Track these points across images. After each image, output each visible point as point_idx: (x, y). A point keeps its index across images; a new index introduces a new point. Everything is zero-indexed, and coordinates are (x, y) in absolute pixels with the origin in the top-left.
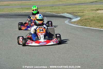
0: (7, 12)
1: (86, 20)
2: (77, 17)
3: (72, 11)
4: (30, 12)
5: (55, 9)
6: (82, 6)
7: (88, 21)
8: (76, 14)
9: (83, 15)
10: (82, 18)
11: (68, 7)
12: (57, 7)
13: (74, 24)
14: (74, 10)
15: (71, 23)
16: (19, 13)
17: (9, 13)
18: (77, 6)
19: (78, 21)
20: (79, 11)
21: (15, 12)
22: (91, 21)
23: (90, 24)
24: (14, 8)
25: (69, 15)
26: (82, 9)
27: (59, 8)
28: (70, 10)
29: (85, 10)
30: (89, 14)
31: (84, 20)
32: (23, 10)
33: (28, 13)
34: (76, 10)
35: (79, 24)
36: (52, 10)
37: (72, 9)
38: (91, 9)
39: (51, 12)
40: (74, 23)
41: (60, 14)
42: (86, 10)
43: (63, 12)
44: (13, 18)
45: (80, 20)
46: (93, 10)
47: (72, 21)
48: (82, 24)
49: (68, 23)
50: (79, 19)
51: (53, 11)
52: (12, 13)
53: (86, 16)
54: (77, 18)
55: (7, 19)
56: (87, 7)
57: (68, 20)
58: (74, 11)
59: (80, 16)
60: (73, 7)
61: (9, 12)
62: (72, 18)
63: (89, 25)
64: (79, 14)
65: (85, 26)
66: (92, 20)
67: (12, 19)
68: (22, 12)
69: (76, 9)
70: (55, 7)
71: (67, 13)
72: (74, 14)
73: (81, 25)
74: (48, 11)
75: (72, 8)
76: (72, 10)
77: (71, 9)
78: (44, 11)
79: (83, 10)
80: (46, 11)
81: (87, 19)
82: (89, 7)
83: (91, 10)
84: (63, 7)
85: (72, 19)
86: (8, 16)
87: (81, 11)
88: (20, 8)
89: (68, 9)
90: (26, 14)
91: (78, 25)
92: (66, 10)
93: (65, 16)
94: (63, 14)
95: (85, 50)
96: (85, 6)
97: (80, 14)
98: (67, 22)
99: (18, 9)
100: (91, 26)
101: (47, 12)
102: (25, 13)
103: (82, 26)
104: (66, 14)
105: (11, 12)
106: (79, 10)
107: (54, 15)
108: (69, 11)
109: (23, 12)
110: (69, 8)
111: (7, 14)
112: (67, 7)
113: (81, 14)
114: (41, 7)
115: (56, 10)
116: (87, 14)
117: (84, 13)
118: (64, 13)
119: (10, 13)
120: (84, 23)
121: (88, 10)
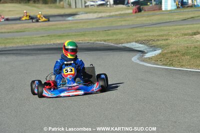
0: (20, 45)
1: (172, 55)
2: (154, 48)
3: (145, 38)
5: (112, 36)
6: (165, 28)
7: (177, 56)
8: (154, 42)
9: (168, 45)
10: (165, 51)
11: (139, 30)
12: (116, 31)
13: (149, 63)
14: (149, 36)
15: (143, 61)
16: (43, 45)
17: (24, 47)
18: (156, 28)
19: (157, 56)
20: (159, 38)
21: (36, 44)
22: (183, 56)
23: (181, 61)
25: (141, 45)
26: (166, 33)
27: (121, 33)
28: (142, 36)
30: (178, 42)
31: (169, 55)
32: (50, 40)
33: (59, 44)
34: (153, 36)
35: (159, 62)
36: (106, 38)
37: (147, 34)
38: (182, 32)
39: (105, 41)
40: (150, 60)
41: (123, 45)
42: (172, 34)
43: (129, 40)
44: (32, 55)
45: (160, 54)
46: (185, 35)
47: (146, 57)
48: (164, 62)
49: (138, 62)
50: (158, 52)
51: (108, 40)
52: (30, 45)
53: (172, 46)
54: (155, 50)
55: (20, 58)
56: (176, 30)
57: (138, 55)
58: (150, 38)
59: (160, 47)
60: (147, 29)
61: (23, 44)
62: (146, 51)
63: (178, 64)
64: (159, 43)
65: (171, 65)
66: (184, 54)
67: (29, 58)
68: (48, 43)
70: (113, 31)
71: (136, 42)
72: (150, 43)
73: (163, 65)
74: (99, 39)
75: (145, 32)
76: (145, 36)
77: (143, 34)
78: (91, 40)
79: (166, 35)
80: (95, 39)
81: (175, 52)
82: (180, 29)
83: (183, 34)
84: (129, 30)
85: (146, 53)
86: (22, 52)
87: (163, 38)
88: (46, 36)
89: (138, 34)
90: (57, 47)
91: (157, 64)
92: (133, 36)
93: (132, 47)
94: (129, 44)
96: (171, 28)
97: (161, 42)
98: (135, 58)
100: (182, 66)
101: (98, 41)
103: (166, 65)
104: (134, 43)
105: (27, 43)
106: (159, 36)
107: (112, 46)
108: (140, 38)
109: (52, 43)
110: (140, 32)
111: (20, 47)
112: (136, 30)
113: (164, 42)
114: (87, 33)
115: (114, 37)
116: (175, 43)
117: (168, 41)
118: (130, 42)
119: (26, 46)
120: (168, 61)
121: (177, 35)
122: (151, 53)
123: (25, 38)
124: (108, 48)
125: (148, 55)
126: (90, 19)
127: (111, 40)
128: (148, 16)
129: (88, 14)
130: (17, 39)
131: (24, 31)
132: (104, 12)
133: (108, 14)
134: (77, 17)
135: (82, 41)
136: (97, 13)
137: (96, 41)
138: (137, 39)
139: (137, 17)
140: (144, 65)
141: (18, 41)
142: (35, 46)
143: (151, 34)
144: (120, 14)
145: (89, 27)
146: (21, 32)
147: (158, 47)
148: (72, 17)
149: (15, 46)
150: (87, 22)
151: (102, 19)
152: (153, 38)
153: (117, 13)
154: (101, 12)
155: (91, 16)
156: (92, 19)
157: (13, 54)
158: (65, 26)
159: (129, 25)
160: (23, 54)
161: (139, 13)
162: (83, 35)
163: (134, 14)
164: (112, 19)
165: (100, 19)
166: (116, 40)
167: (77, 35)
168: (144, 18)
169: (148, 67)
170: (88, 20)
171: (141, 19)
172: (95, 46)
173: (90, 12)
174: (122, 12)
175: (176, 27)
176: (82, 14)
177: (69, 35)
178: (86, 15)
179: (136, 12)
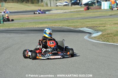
0: (18, 27)
1: (108, 35)
2: (97, 31)
3: (92, 25)
4: (43, 27)
5: (72, 23)
6: (103, 20)
7: (111, 36)
8: (97, 28)
9: (105, 30)
10: (104, 33)
12: (74, 21)
13: (95, 40)
14: (94, 24)
15: (91, 39)
16: (31, 28)
17: (20, 28)
18: (98, 20)
19: (99, 36)
21: (27, 27)
22: (114, 36)
23: (113, 39)
24: (26, 22)
25: (89, 29)
26: (104, 22)
27: (77, 22)
28: (90, 24)
29: (107, 24)
30: (111, 28)
31: (106, 35)
32: (35, 25)
33: (41, 27)
34: (97, 24)
36: (69, 25)
37: (92, 23)
39: (68, 26)
40: (95, 38)
41: (79, 29)
43: (82, 26)
44: (25, 34)
45: (101, 35)
46: (116, 24)
47: (92, 36)
49: (88, 39)
50: (100, 33)
51: (70, 26)
52: (24, 27)
54: (98, 33)
55: (17, 35)
56: (109, 21)
57: (88, 35)
58: (95, 25)
59: (101, 31)
60: (93, 20)
61: (20, 27)
62: (92, 33)
63: (112, 41)
64: (100, 28)
65: (108, 41)
67: (23, 35)
68: (35, 27)
69: (97, 22)
70: (72, 21)
71: (86, 27)
72: (95, 28)
73: (103, 41)
74: (64, 25)
75: (92, 21)
77: (90, 23)
78: (60, 26)
79: (104, 24)
80: (62, 25)
81: (110, 34)
83: (114, 23)
84: (82, 20)
86: (19, 32)
87: (102, 25)
89: (88, 23)
90: (40, 29)
91: (99, 41)
92: (85, 24)
93: (84, 30)
94: (82, 28)
95: (108, 68)
96: (107, 20)
97: (101, 28)
98: (86, 37)
99: (30, 24)
100: (114, 42)
101: (64, 26)
102: (38, 27)
104: (85, 28)
105: (22, 26)
106: (100, 24)
107: (72, 29)
108: (88, 25)
109: (36, 27)
110: (89, 22)
111: (18, 29)
113: (103, 28)
114: (57, 21)
116: (109, 29)
117: (105, 27)
118: (83, 27)
119: (21, 28)
120: (106, 39)
121: (111, 24)
122: (95, 34)
123: (20, 24)
124: (70, 30)
125: (94, 35)
126: (59, 13)
127: (72, 26)
128: (93, 12)
129: (58, 10)
130: (16, 24)
131: (20, 20)
132: (67, 9)
133: (69, 11)
134: (51, 12)
135: (54, 26)
136: (63, 10)
137: (62, 26)
138: (87, 26)
139: (87, 13)
140: (91, 41)
141: (16, 25)
142: (26, 28)
143: (95, 23)
144: (77, 11)
145: (58, 18)
146: (18, 20)
147: (99, 31)
148: (48, 12)
149: (14, 28)
150: (57, 15)
151: (66, 14)
152: (96, 25)
153: (75, 10)
154: (65, 9)
155: (59, 11)
156: (60, 13)
157: (14, 32)
158: (44, 17)
159: (82, 17)
160: (20, 33)
161: (88, 11)
162: (55, 22)
163: (85, 11)
164: (72, 14)
165: (65, 13)
166: (75, 26)
167: (52, 22)
168: (91, 13)
169: (93, 42)
170: (58, 14)
171: (89, 14)
172: (62, 29)
173: (59, 9)
174: (78, 10)
175: (110, 19)
176: (54, 10)
177: (46, 23)
178: (56, 11)
179: (86, 10)
